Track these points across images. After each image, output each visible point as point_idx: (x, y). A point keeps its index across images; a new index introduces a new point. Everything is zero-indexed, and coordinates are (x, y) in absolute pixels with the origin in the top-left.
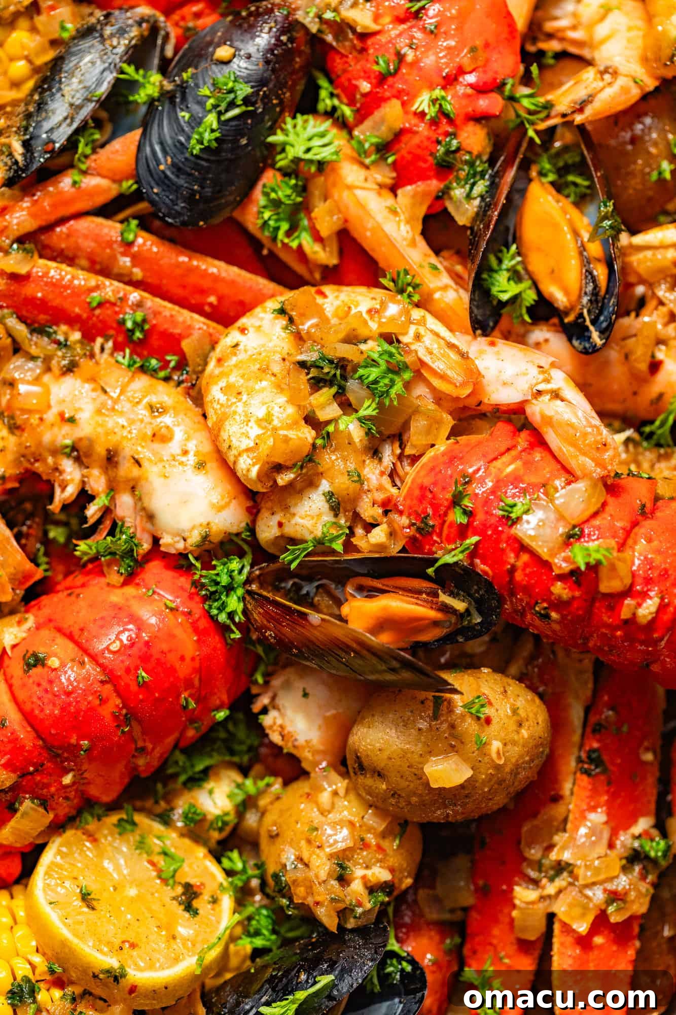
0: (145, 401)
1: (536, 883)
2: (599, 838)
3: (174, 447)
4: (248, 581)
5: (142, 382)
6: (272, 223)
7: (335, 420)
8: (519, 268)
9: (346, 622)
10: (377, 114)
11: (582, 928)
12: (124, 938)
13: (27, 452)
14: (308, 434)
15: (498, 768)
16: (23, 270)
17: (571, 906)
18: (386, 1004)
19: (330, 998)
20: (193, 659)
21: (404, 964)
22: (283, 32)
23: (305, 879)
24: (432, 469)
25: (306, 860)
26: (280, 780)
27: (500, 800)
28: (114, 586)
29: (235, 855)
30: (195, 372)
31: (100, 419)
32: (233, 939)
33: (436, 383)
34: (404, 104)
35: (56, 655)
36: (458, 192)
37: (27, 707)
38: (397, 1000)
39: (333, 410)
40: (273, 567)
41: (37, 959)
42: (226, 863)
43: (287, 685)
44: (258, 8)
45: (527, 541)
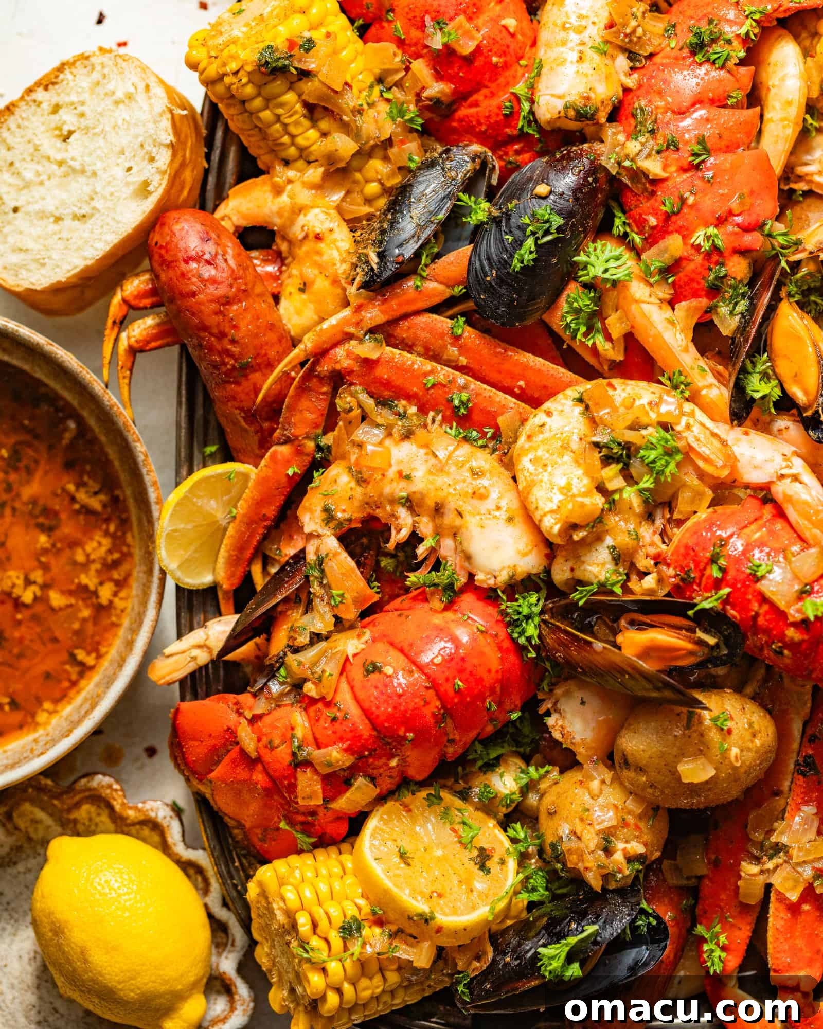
0: (468, 465)
1: (757, 860)
2: (811, 826)
3: (490, 504)
4: (542, 612)
5: (466, 449)
6: (573, 325)
7: (620, 491)
8: (770, 372)
9: (620, 648)
10: (661, 244)
11: (794, 897)
12: (433, 889)
13: (371, 501)
14: (599, 501)
15: (735, 768)
16: (374, 356)
17: (786, 879)
18: (635, 951)
19: (595, 943)
20: (497, 672)
21: (651, 919)
22: (588, 173)
23: (578, 849)
24: (695, 533)
25: (579, 833)
26: (557, 768)
27: (735, 793)
28: (436, 611)
29: (518, 826)
30: (506, 443)
31: (431, 478)
32: (516, 893)
33: (701, 464)
34: (685, 238)
35: (389, 665)
36: (724, 310)
37: (366, 705)
38: (644, 947)
39: (619, 482)
40: (563, 602)
41: (362, 902)
42: (511, 832)
43: (567, 694)
44: (569, 152)
45: (768, 594)
